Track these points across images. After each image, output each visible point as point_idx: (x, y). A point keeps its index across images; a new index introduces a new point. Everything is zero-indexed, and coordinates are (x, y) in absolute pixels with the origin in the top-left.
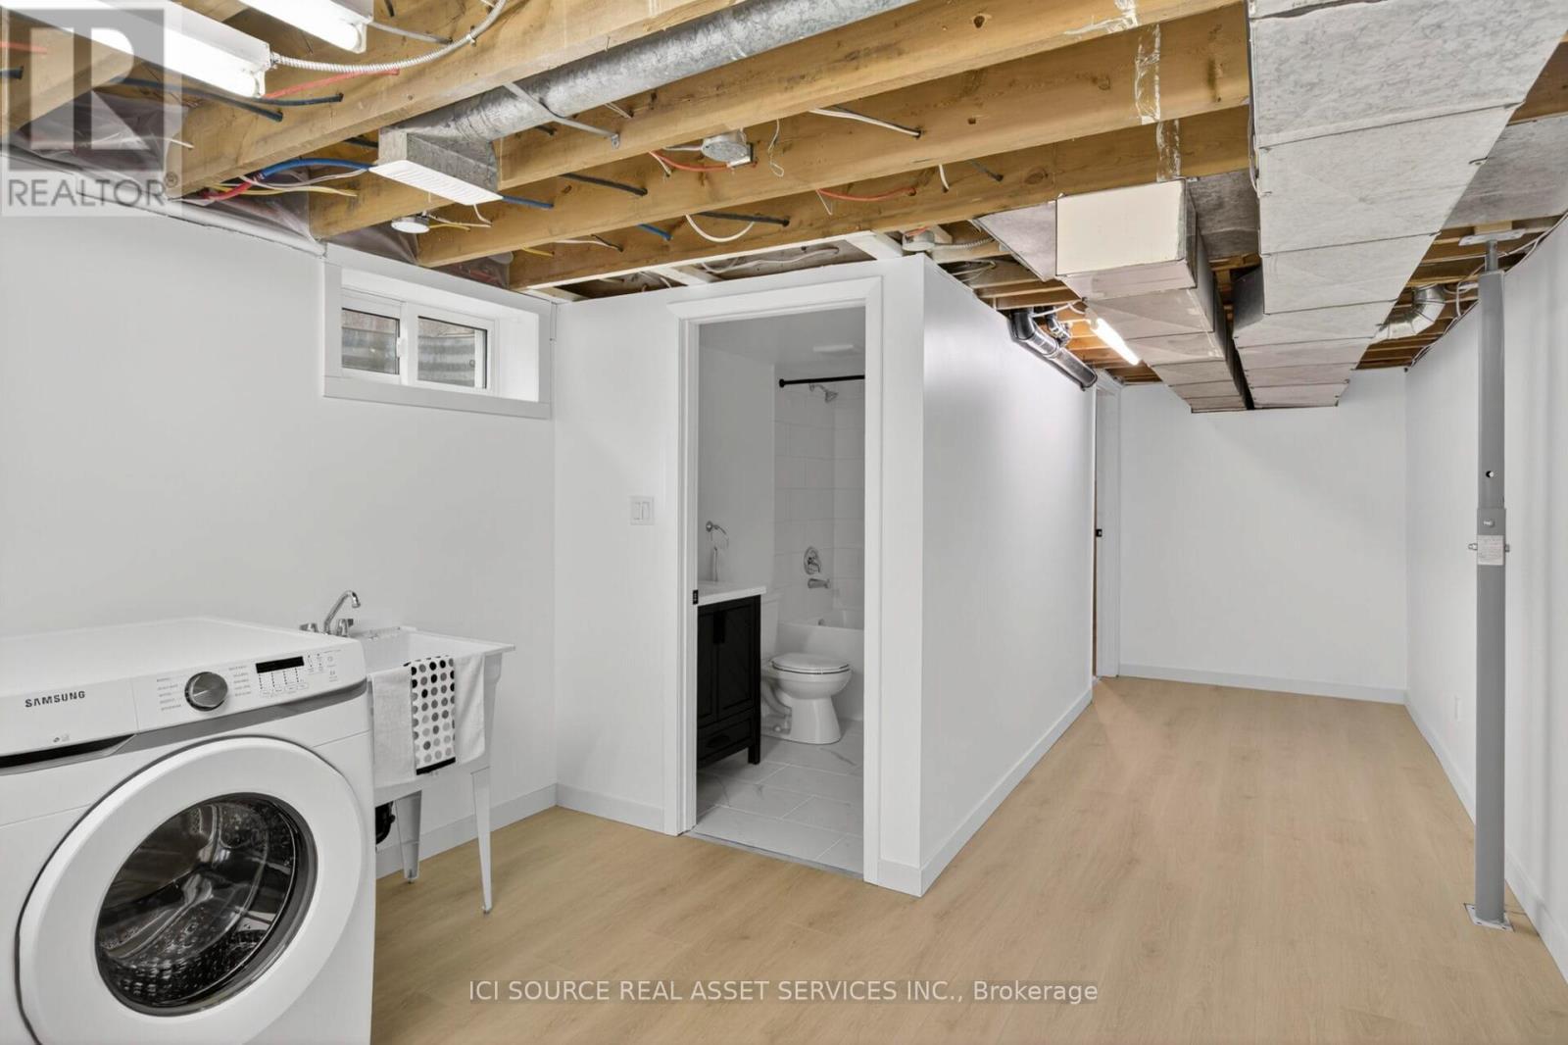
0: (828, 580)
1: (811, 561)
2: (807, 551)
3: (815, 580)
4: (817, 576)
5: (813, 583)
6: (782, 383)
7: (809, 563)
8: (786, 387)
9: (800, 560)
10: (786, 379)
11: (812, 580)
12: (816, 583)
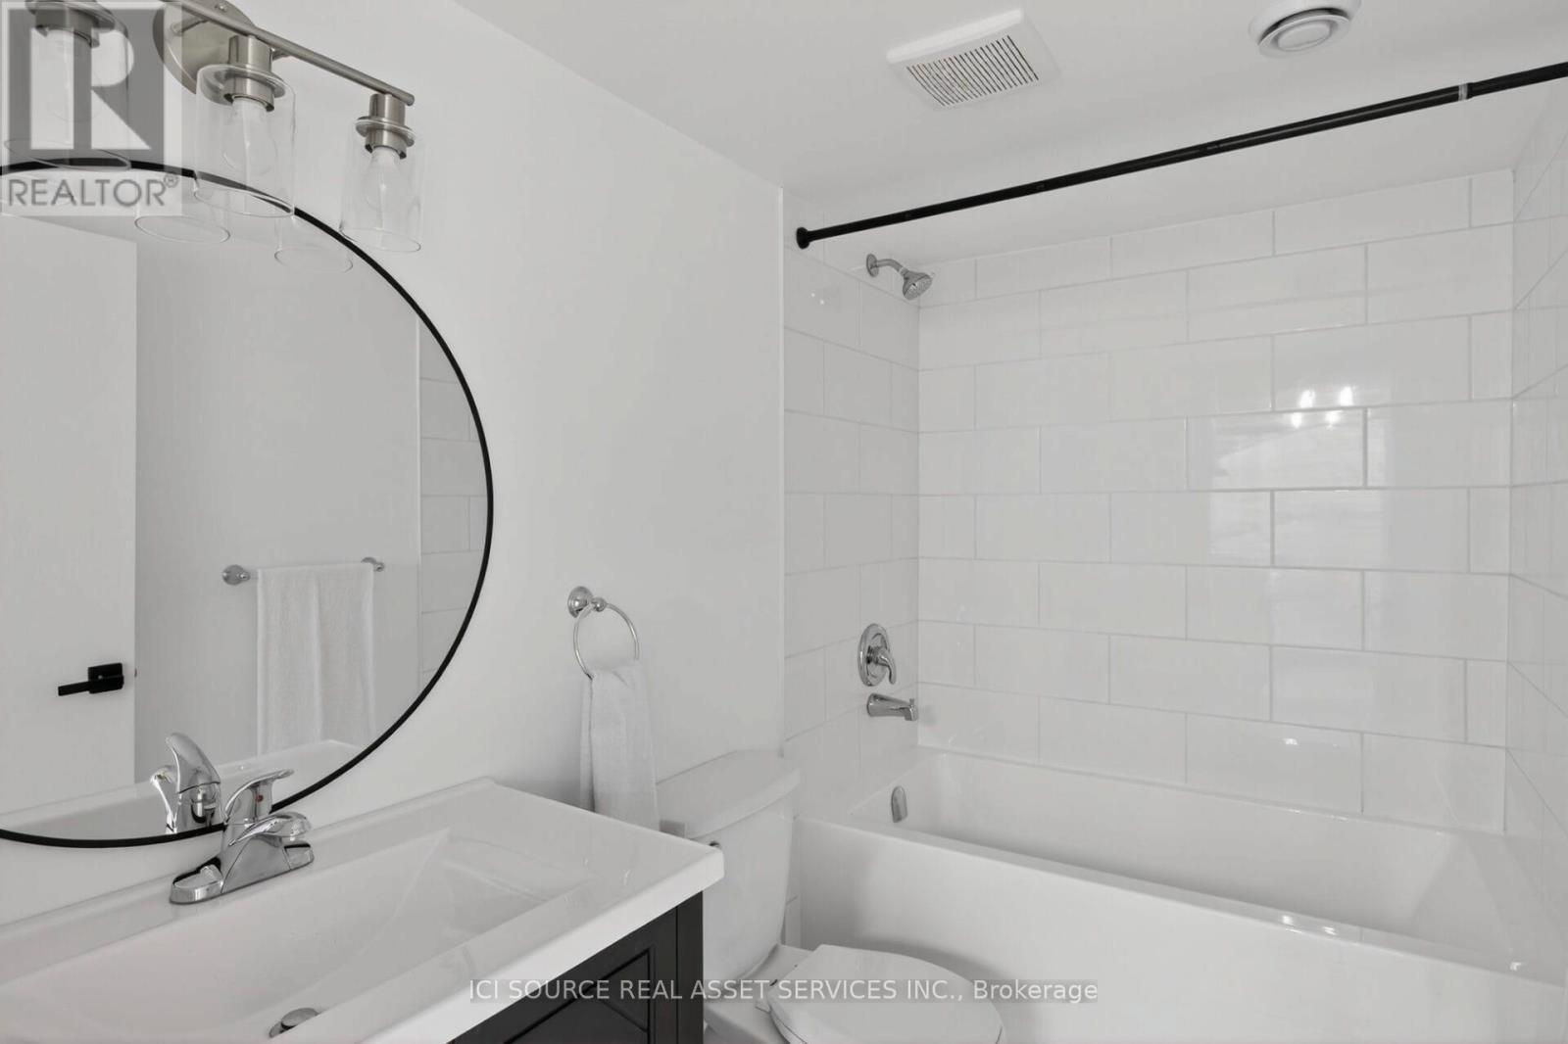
0: (912, 701)
1: (873, 657)
2: (864, 637)
3: (882, 699)
4: (884, 688)
5: (879, 705)
6: (804, 238)
7: (869, 661)
8: (814, 244)
9: (851, 654)
10: (811, 228)
11: (875, 697)
12: (885, 704)
